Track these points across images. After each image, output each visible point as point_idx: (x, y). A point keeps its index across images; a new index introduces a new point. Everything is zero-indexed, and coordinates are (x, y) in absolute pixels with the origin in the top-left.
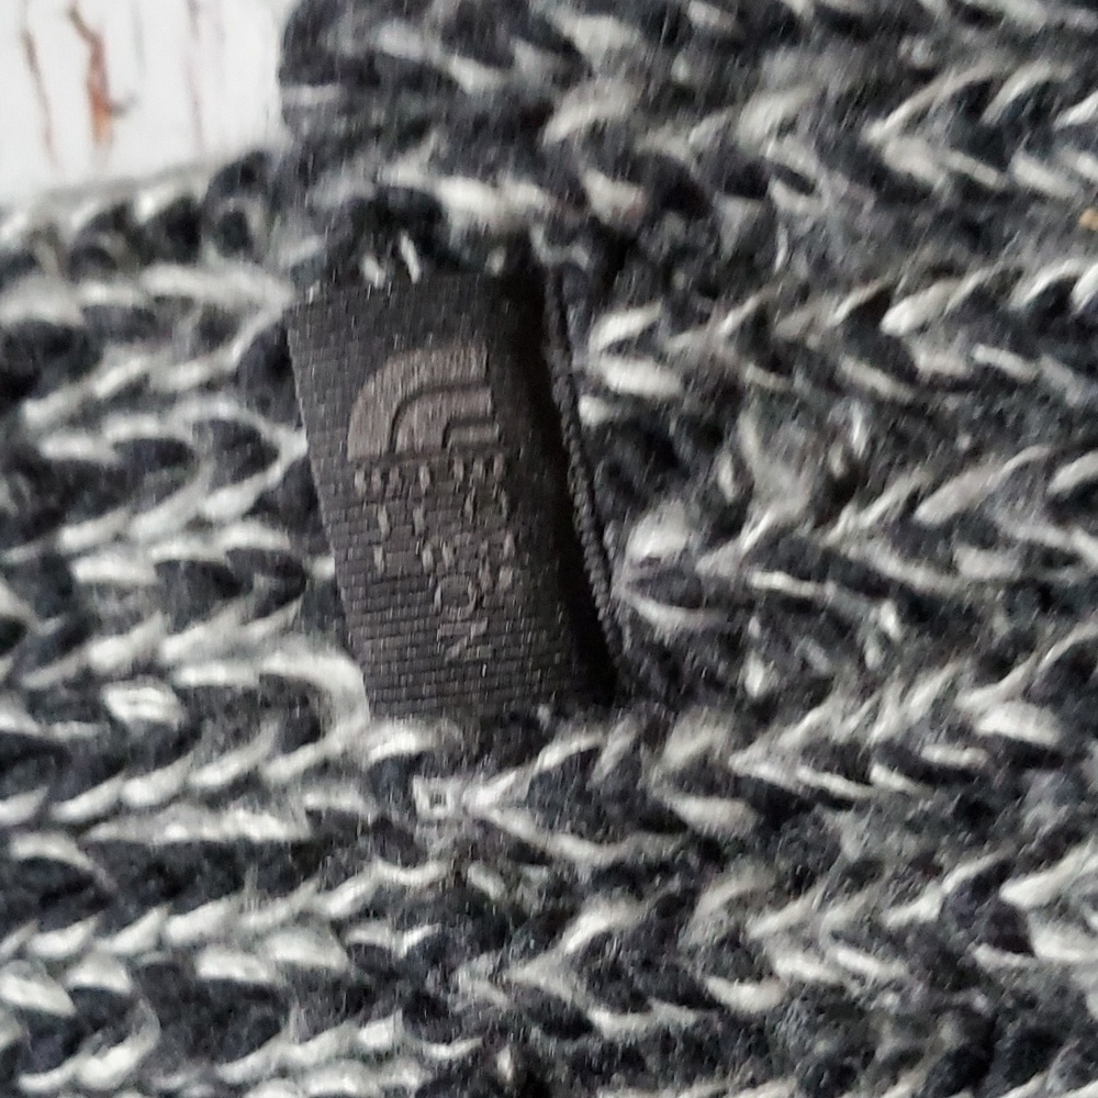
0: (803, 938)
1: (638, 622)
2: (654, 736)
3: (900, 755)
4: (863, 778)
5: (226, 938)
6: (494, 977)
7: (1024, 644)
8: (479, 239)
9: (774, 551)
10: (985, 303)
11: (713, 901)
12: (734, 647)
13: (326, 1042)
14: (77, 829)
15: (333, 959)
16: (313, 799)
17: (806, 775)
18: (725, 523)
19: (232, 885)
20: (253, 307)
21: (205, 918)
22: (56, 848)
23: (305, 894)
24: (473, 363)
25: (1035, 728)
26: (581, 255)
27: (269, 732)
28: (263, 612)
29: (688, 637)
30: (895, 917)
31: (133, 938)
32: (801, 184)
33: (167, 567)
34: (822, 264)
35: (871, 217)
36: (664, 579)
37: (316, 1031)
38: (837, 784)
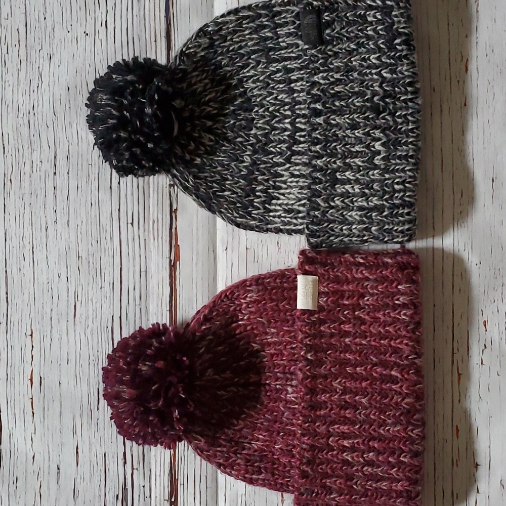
0: (336, 62)
1: (326, 38)
2: (327, 47)
3: (345, 49)
4: (342, 51)
5: (290, 64)
6: (313, 65)
7: (355, 41)
8: (316, 6)
9: (337, 33)
10: (355, 14)
11: (330, 59)
12: (333, 41)
13: (298, 73)
14: (277, 55)
15: (299, 66)
16: (298, 53)
17: (338, 50)
18: (334, 30)
19: (291, 60)
20: (296, 10)
21: (288, 62)
22: (275, 57)
23: (297, 61)
24: (315, 16)
25: (355, 47)
26: (324, 8)
27: (294, 47)
28: (294, 37)
29: (330, 40)
30: (343, 61)
31: (282, 64)
32: (341, 4)
33: (286, 32)
34: (342, 10)
35: (347, 7)
36: (328, 35)
37: (297, 71)
38: (340, 51)
